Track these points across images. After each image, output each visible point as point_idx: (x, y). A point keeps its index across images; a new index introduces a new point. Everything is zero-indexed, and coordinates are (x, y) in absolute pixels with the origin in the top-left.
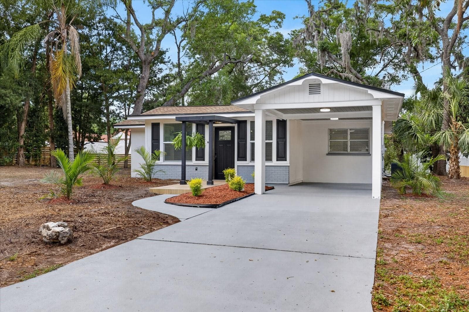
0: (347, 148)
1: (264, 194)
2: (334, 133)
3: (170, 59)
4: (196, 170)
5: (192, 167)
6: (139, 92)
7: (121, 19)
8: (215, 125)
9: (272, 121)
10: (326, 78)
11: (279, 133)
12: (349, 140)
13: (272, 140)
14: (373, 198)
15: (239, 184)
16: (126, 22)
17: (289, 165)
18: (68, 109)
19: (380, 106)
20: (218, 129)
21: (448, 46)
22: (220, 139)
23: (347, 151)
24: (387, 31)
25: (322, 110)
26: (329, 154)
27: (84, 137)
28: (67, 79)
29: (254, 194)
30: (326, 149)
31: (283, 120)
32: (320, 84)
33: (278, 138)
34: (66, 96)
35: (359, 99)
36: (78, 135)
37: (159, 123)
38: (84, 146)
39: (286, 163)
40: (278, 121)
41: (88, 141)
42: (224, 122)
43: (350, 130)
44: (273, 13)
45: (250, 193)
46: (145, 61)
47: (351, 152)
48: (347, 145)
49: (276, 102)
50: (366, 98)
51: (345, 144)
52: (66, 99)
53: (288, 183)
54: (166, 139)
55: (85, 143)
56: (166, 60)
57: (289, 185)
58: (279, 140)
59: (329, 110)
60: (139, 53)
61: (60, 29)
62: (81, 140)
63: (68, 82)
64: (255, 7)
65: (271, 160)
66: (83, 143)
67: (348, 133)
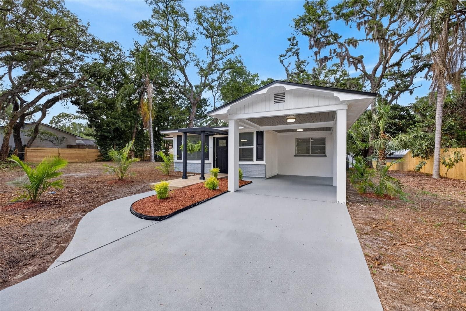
0: (309, 151)
1: (237, 191)
2: (300, 142)
6: (190, 121)
8: (214, 136)
9: (253, 133)
10: (290, 85)
11: (259, 140)
12: (311, 146)
14: (338, 203)
15: (212, 184)
17: (265, 164)
19: (346, 110)
20: (218, 139)
21: (375, 86)
22: (220, 145)
23: (309, 153)
24: (333, 83)
25: (288, 121)
26: (296, 156)
28: (151, 114)
29: (228, 191)
30: (294, 152)
31: (261, 131)
32: (284, 93)
33: (257, 144)
34: (150, 123)
35: (323, 104)
38: (169, 150)
39: (263, 163)
40: (258, 132)
42: (220, 134)
43: (312, 139)
44: (268, 79)
45: (224, 191)
46: (193, 103)
47: (312, 154)
48: (309, 149)
49: (245, 112)
50: (331, 103)
51: (308, 149)
53: (264, 177)
56: (208, 104)
57: (265, 178)
58: (258, 146)
63: (151, 115)
64: (258, 77)
65: (252, 160)
66: (168, 149)
67: (310, 140)
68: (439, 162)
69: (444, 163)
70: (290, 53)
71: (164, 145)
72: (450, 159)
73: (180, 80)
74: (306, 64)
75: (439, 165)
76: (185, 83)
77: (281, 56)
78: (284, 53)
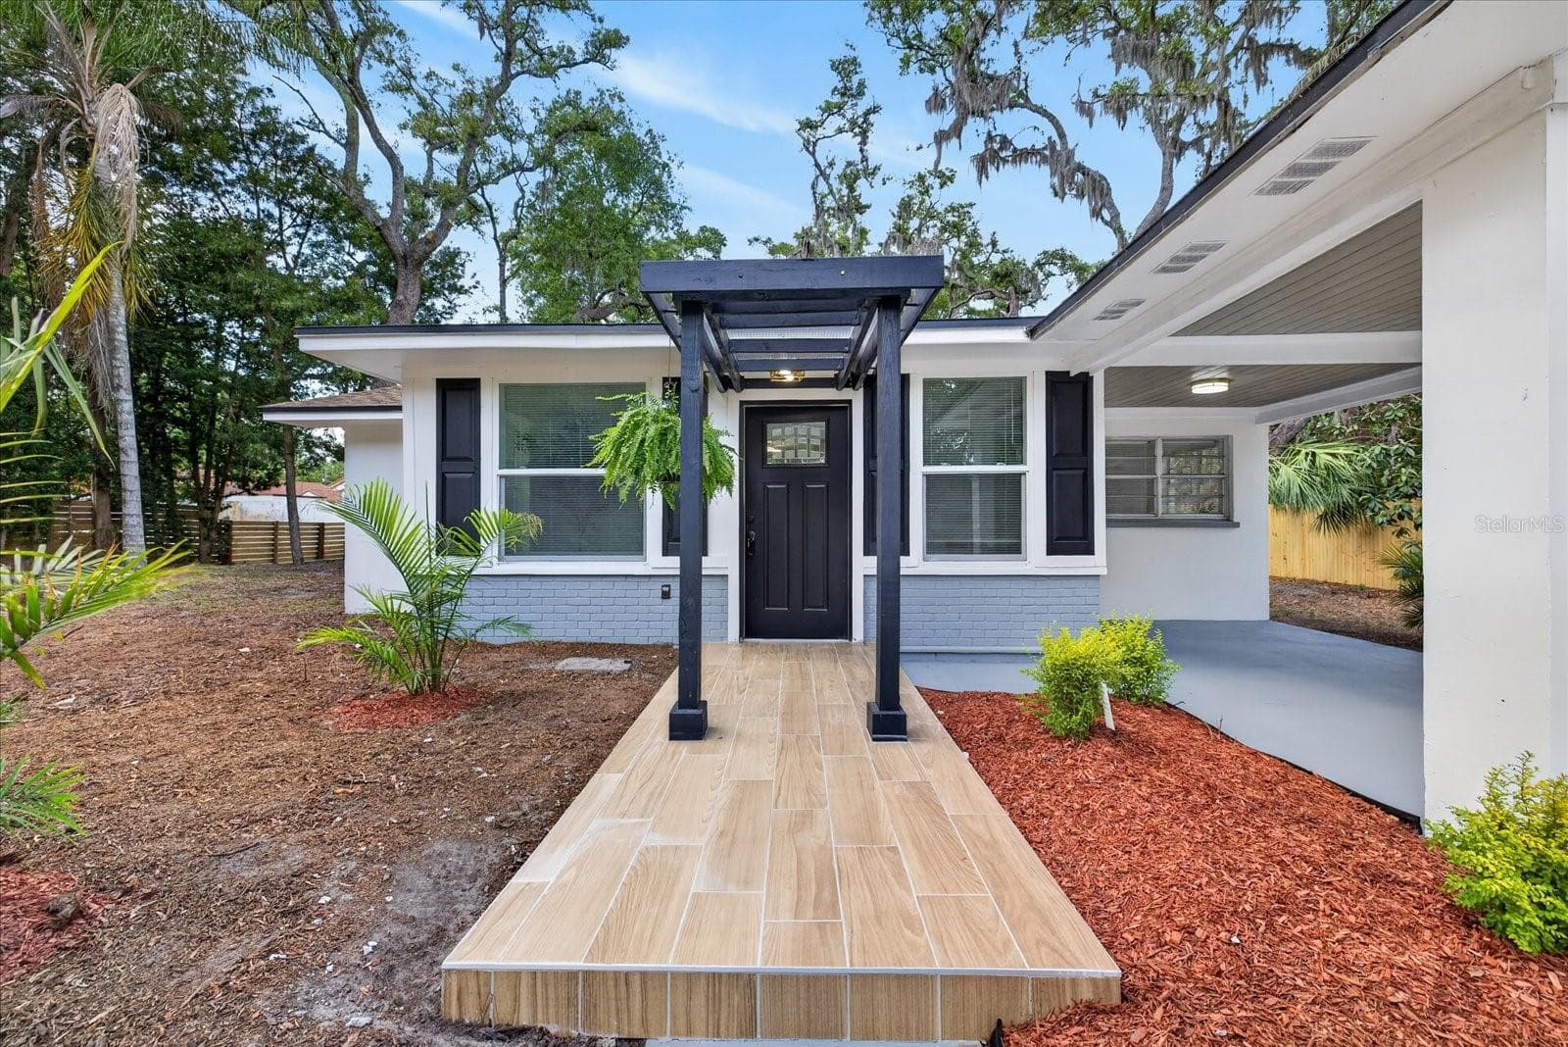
0: (1154, 501)
3: (477, 278)
4: (666, 595)
5: (645, 585)
7: (327, 133)
9: (1024, 381)
12: (1160, 476)
13: (1021, 462)
16: (343, 142)
17: (1103, 572)
18: (116, 373)
20: (760, 415)
22: (774, 458)
23: (1153, 512)
27: (223, 477)
31: (1077, 373)
33: (1052, 453)
34: (110, 330)
36: (202, 472)
38: (225, 501)
39: (1091, 565)
41: (239, 487)
46: (405, 257)
47: (1166, 517)
48: (1154, 494)
52: (111, 340)
54: (506, 463)
55: (227, 491)
58: (1055, 461)
60: (385, 232)
61: (80, 99)
62: (212, 487)
63: (116, 282)
65: (1015, 549)
66: (219, 494)
67: (1159, 451)
70: (835, 122)
71: (195, 476)
73: (317, 125)
76: (351, 145)
77: (806, 125)
78: (815, 116)
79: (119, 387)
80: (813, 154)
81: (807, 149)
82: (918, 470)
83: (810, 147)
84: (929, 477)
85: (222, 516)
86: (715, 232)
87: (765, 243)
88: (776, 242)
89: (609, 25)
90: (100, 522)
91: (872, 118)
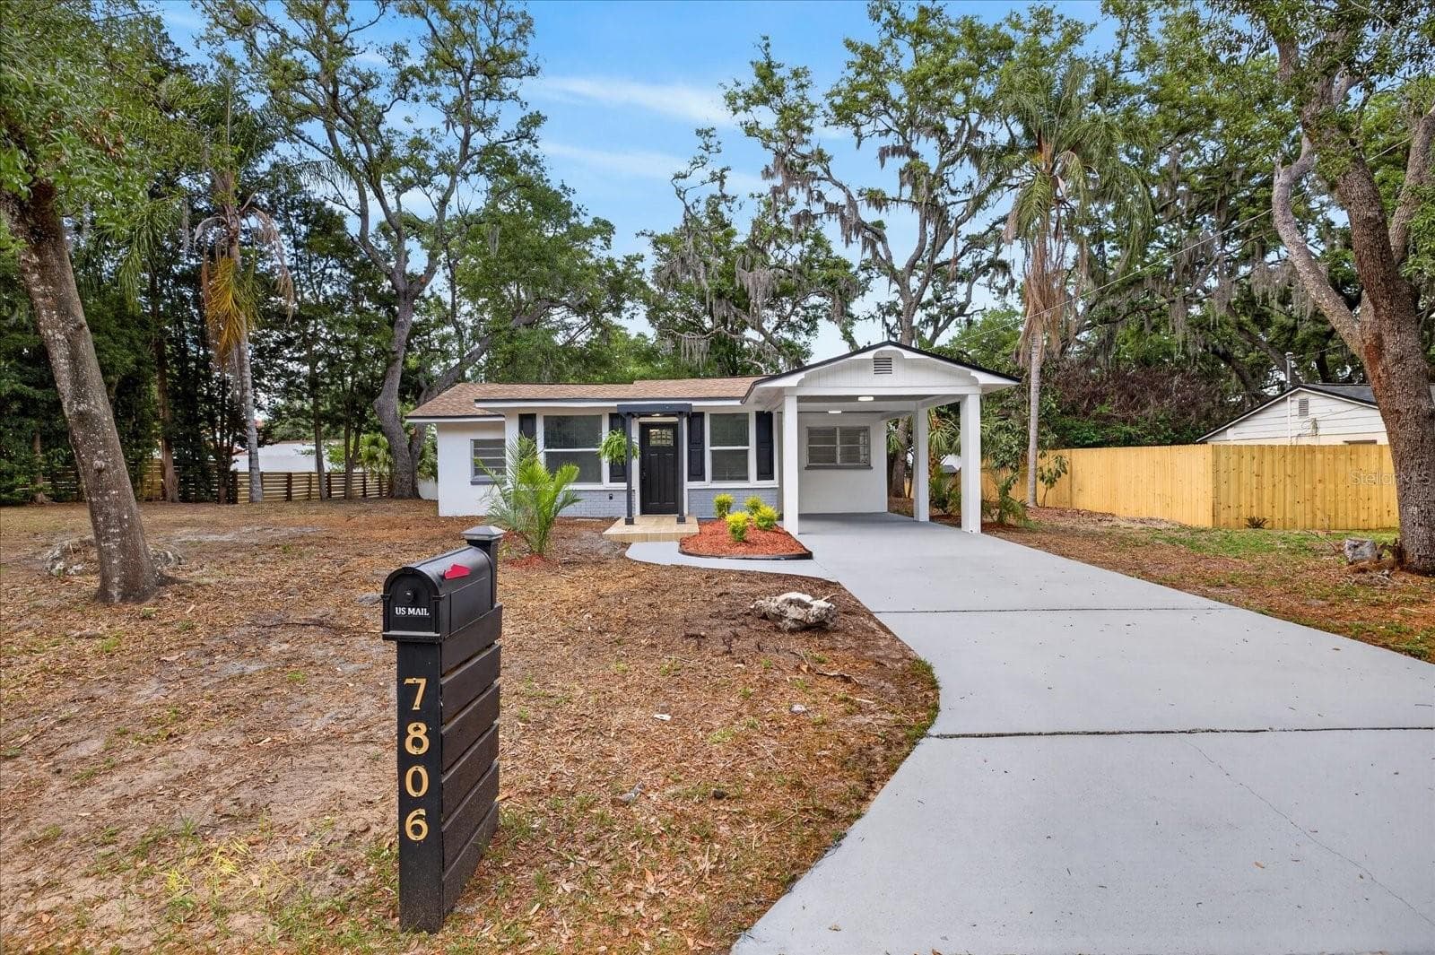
0: (835, 457)
4: (611, 498)
5: (602, 494)
6: (394, 353)
8: (645, 420)
9: (747, 414)
11: (761, 433)
12: (838, 445)
13: (747, 445)
17: (777, 486)
19: (979, 396)
20: (649, 427)
22: (653, 443)
23: (834, 461)
25: (860, 399)
26: (808, 468)
27: (232, 439)
28: (244, 320)
32: (890, 358)
33: (758, 441)
34: (241, 354)
37: (535, 415)
38: (234, 458)
39: (773, 484)
40: (760, 415)
43: (840, 428)
46: (405, 293)
47: (841, 465)
48: (835, 454)
51: (833, 452)
52: (241, 360)
54: (547, 445)
58: (759, 444)
59: (872, 399)
60: (393, 277)
61: (225, 214)
62: (225, 447)
63: (245, 325)
65: (746, 478)
66: (230, 452)
67: (838, 433)
68: (1036, 476)
69: (1042, 478)
72: (1049, 470)
74: (735, 206)
75: (1036, 482)
77: (677, 177)
78: (684, 169)
79: (247, 389)
80: (683, 200)
81: (679, 195)
82: (708, 449)
83: (680, 193)
84: (713, 452)
85: (232, 468)
86: (606, 224)
87: (651, 235)
88: (659, 233)
89: (532, 109)
90: (167, 474)
91: (726, 173)
